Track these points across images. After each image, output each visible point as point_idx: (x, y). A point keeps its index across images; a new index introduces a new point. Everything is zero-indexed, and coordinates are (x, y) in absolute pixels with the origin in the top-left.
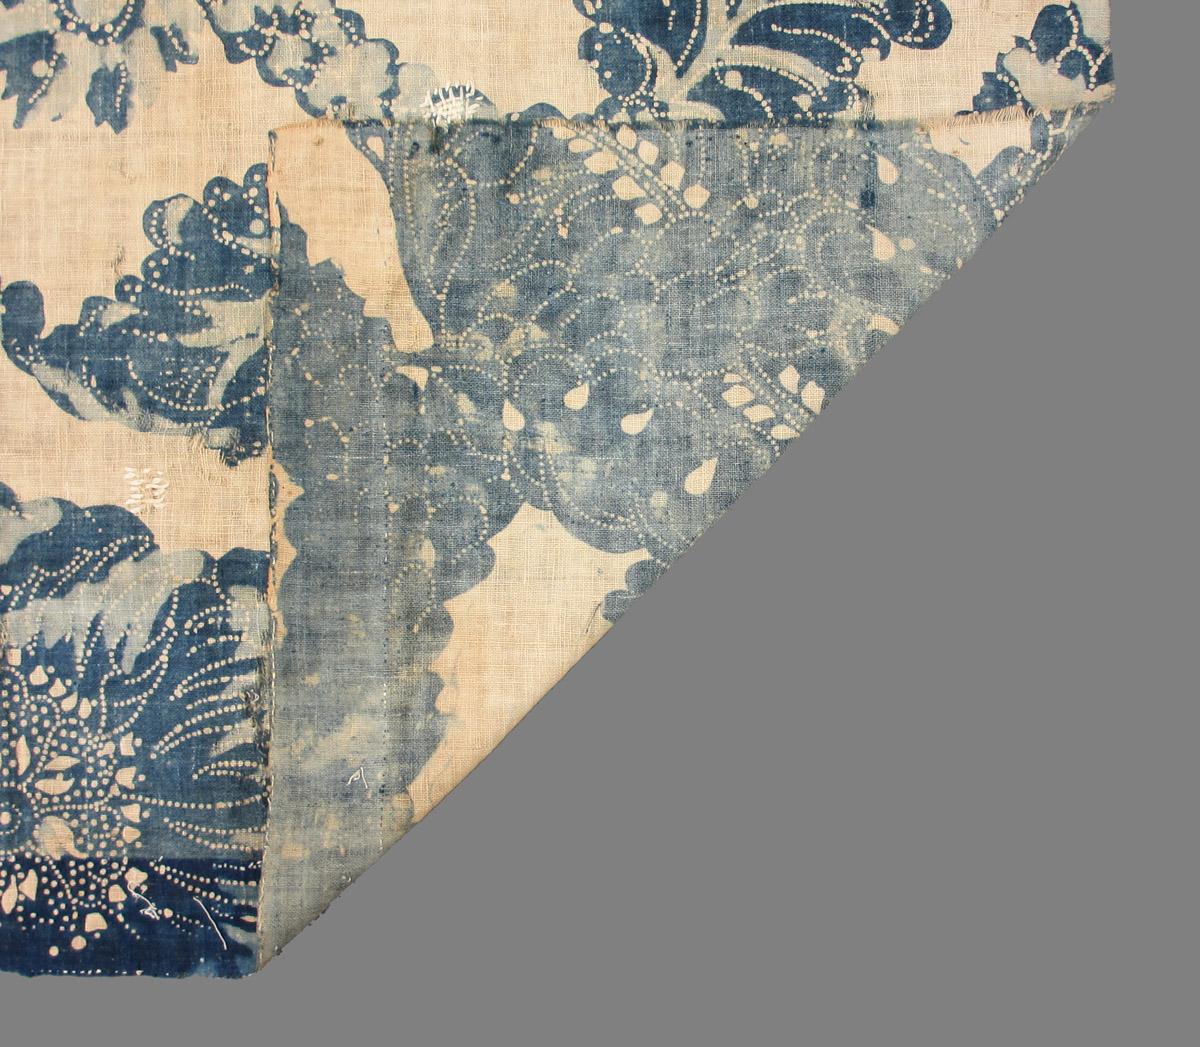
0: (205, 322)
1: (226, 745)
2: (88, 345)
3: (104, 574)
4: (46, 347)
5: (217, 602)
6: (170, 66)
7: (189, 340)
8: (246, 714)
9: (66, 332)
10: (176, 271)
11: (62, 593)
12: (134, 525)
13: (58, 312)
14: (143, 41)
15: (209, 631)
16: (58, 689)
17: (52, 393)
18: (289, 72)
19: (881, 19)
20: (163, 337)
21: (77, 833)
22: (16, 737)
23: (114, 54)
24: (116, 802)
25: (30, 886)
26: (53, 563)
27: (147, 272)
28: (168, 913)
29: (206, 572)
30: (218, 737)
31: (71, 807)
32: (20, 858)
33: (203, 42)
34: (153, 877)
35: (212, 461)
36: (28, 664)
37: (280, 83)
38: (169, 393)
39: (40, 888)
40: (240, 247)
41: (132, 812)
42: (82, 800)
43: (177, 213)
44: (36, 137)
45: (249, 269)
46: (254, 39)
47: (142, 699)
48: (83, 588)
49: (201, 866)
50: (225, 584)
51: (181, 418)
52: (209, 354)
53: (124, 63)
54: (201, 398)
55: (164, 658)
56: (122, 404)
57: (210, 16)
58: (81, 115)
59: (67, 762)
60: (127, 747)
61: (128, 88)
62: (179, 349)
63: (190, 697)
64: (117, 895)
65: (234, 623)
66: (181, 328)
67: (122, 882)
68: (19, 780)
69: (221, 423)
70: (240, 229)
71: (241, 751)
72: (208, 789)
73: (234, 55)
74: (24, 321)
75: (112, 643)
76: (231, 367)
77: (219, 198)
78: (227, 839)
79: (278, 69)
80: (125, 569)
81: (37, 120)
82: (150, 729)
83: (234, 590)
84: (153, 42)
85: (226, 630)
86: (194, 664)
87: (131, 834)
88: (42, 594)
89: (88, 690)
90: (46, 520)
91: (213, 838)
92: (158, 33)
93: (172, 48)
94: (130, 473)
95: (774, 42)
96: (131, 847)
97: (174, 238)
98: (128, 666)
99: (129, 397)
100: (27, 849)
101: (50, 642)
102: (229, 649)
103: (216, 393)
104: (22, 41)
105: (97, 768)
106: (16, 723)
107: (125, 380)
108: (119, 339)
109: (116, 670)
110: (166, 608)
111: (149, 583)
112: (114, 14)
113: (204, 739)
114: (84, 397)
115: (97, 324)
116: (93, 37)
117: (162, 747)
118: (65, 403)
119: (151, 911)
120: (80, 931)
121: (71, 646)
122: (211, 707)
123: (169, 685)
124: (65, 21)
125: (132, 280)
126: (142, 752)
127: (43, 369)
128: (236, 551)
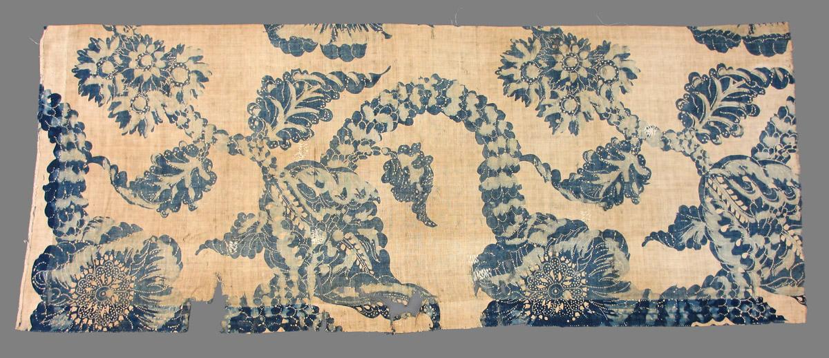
0: (599, 178)
1: (605, 274)
2: (571, 184)
3: (577, 236)
4: (562, 184)
5: (603, 241)
6: (587, 121)
7: (594, 183)
8: (610, 267)
9: (566, 181)
10: (591, 167)
11: (567, 240)
12: (584, 225)
13: (564, 176)
14: (581, 115)
15: (601, 248)
16: (567, 261)
17: (563, 195)
18: (614, 122)
19: (744, 110)
20: (588, 182)
21: (572, 294)
22: (558, 273)
23: (574, 118)
24: (581, 287)
25: (562, 307)
26: (565, 233)
27: (584, 168)
28: (594, 312)
29: (600, 235)
30: (603, 272)
31: (571, 288)
32: (559, 300)
33: (595, 115)
34: (590, 304)
35: (601, 210)
36: (560, 256)
37: (612, 125)
38: (590, 194)
39: (564, 307)
40: (605, 162)
41: (585, 289)
42: (573, 287)
43: (590, 154)
44: (557, 137)
45: (608, 167)
46: (606, 115)
47: (587, 263)
48: (572, 238)
49: (601, 301)
50: (604, 238)
51: (594, 200)
52: (599, 186)
53: (577, 120)
54: (598, 195)
55: (591, 254)
56: (580, 197)
57: (596, 109)
58: (567, 132)
59: (570, 278)
60: (583, 275)
61: (578, 125)
62: (592, 185)
63: (598, 263)
64: (582, 308)
65: (607, 246)
66: (592, 180)
67: (583, 305)
68: (559, 282)
69: (602, 201)
70: (605, 157)
71: (609, 275)
72: (602, 284)
73: (602, 118)
74: (556, 178)
75: (579, 251)
76: (604, 188)
77: (600, 151)
78: (606, 295)
79: (612, 122)
80: (582, 234)
81: (558, 133)
82: (589, 270)
83: (606, 239)
84: (583, 115)
85: (605, 248)
86: (598, 255)
87: (585, 294)
88: (563, 240)
89: (574, 262)
90: (563, 223)
91: (603, 295)
92: (584, 113)
93: (587, 117)
94: (582, 213)
95: (721, 115)
96: (585, 297)
97: (590, 160)
98: (583, 256)
99: (581, 195)
100: (561, 298)
101: (565, 251)
102: (606, 252)
103: (601, 194)
104: (553, 115)
105: (576, 279)
106: (558, 269)
107: (580, 191)
108: (578, 182)
109: (580, 257)
110: (591, 243)
111: (587, 237)
112: (574, 109)
113: (600, 272)
114: (571, 195)
115: (573, 179)
116: (569, 114)
117: (591, 274)
118: (566, 197)
119: (590, 312)
120: (574, 316)
121: (570, 252)
122: (602, 265)
123: (592, 261)
124: (563, 110)
125: (581, 169)
126: (587, 276)
127: (561, 189)
128: (607, 230)
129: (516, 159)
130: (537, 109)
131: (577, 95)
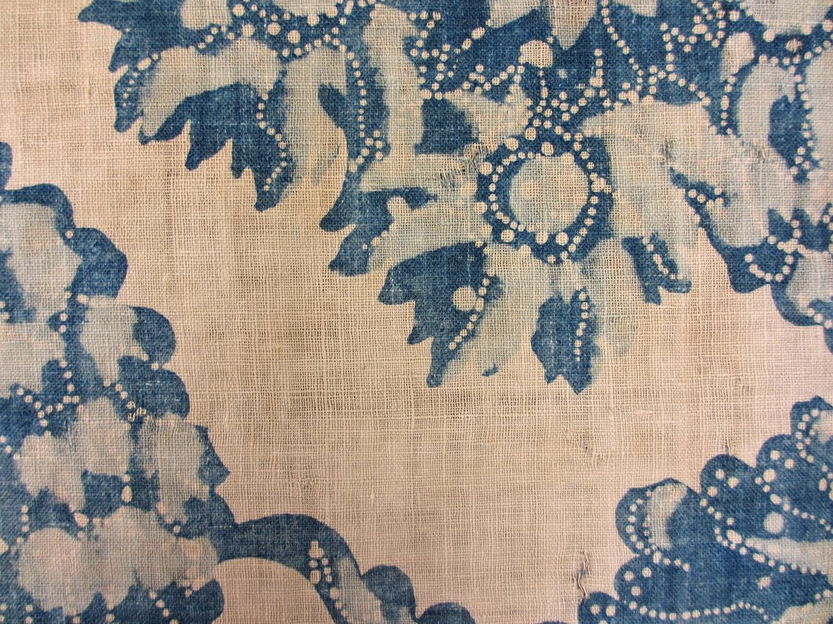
6: (651, 296)
10: (664, 587)
14: (611, 254)
18: (816, 304)
23: (571, 277)
27: (623, 588)
33: (698, 259)
37: (804, 321)
40: (752, 551)
43: (664, 505)
44: (462, 400)
45: (765, 582)
46: (770, 257)
53: (584, 290)
57: (706, 223)
58: (525, 366)
61: (592, 327)
70: (752, 527)
73: (741, 281)
77: (722, 485)
79: (802, 302)
81: (464, 374)
84: (625, 260)
92: (633, 245)
93: (653, 269)
97: (660, 540)
104: (435, 256)
112: (568, 217)
116: (540, 252)
124: (498, 228)
125: (602, 599)
129: (198, 550)
130: (330, 222)
131: (591, 127)
